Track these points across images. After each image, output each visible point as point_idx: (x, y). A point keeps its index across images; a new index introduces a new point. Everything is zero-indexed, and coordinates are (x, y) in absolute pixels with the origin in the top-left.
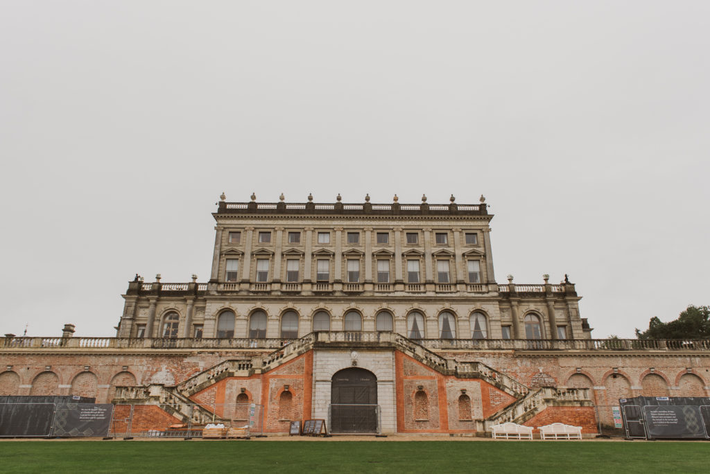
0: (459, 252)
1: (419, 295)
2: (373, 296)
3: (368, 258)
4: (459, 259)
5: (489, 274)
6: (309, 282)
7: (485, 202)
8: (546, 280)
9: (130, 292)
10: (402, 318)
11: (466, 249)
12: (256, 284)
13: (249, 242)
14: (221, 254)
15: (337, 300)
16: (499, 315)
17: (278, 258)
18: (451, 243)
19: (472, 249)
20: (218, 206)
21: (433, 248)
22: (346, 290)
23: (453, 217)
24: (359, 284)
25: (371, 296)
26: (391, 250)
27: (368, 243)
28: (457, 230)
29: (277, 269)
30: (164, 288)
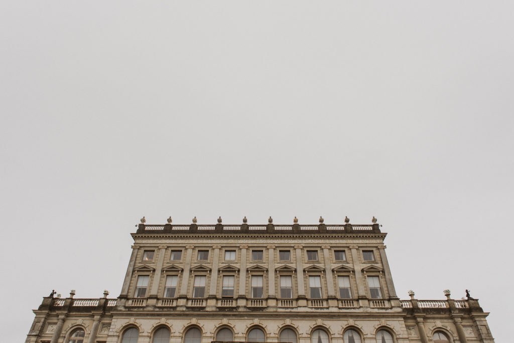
0: (358, 268)
1: (322, 311)
2: (276, 312)
3: (272, 274)
4: (358, 275)
5: (390, 289)
6: (214, 297)
7: (377, 223)
8: (448, 295)
9: (42, 307)
10: (306, 336)
11: (364, 265)
12: (163, 300)
13: (161, 260)
14: (133, 271)
15: (240, 316)
16: (406, 332)
17: (186, 274)
18: (349, 259)
19: (370, 265)
20: (137, 228)
21: (332, 264)
22: (249, 306)
23: (349, 235)
24: (262, 299)
25: (274, 312)
26: (293, 266)
27: (271, 260)
28: (354, 248)
29: (184, 285)
30: (76, 304)
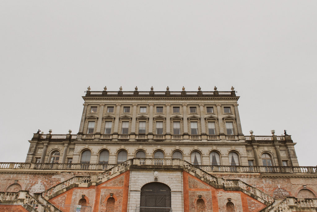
0: (220, 117)
1: (198, 141)
2: (171, 142)
3: (168, 121)
4: (220, 121)
5: (239, 129)
6: (134, 134)
7: (234, 90)
8: (273, 133)
9: (33, 139)
10: (188, 155)
11: (224, 115)
12: (104, 135)
13: (101, 112)
14: (85, 119)
15: (150, 144)
16: (246, 154)
17: (117, 120)
18: (215, 112)
19: (228, 115)
20: (86, 93)
21: (205, 115)
22: (155, 138)
23: (216, 98)
24: (162, 135)
25: (169, 142)
26: (181, 116)
27: (168, 112)
28: (218, 105)
29: (116, 127)
30: (53, 137)
